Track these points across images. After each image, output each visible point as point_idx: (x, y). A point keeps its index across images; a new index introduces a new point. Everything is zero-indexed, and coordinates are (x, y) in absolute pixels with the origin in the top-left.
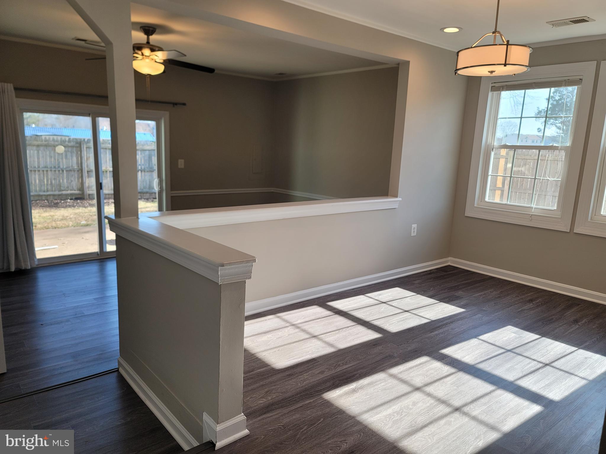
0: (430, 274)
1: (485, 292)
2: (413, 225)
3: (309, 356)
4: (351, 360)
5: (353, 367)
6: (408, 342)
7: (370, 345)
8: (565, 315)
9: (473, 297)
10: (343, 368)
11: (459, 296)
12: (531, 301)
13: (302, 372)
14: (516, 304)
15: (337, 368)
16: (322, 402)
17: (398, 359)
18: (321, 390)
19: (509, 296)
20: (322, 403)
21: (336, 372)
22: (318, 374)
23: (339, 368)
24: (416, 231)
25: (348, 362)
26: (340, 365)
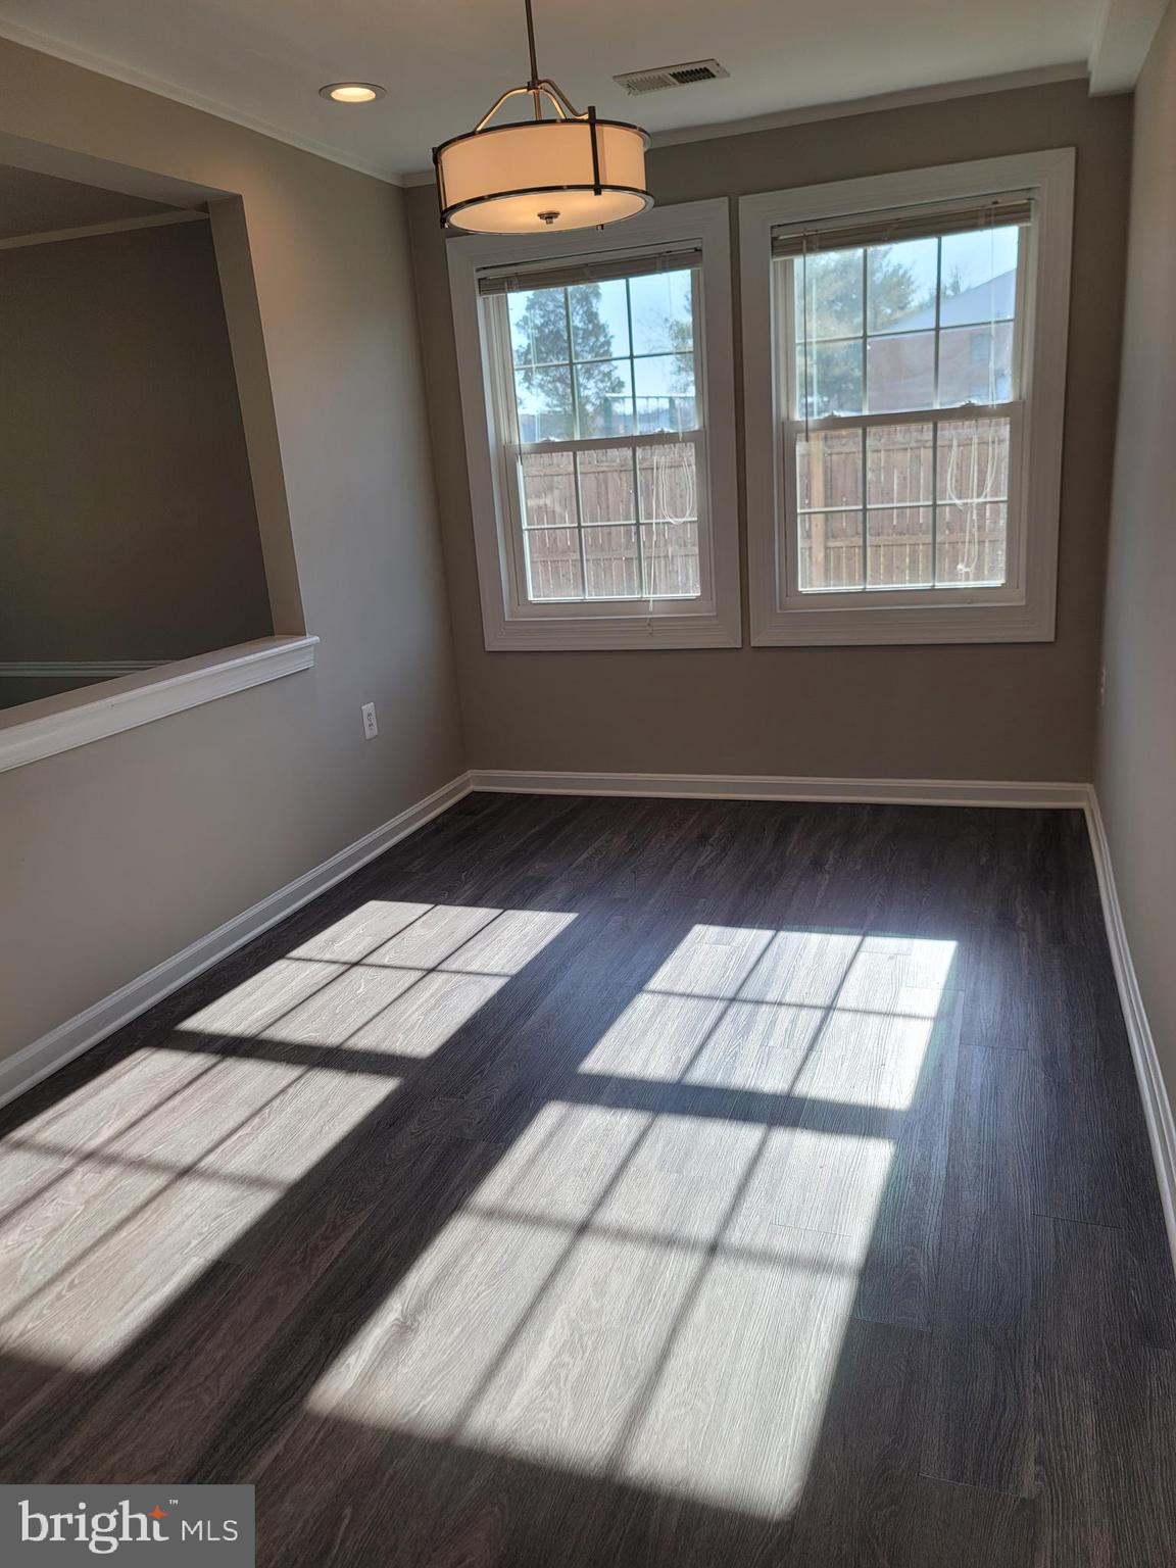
0: (438, 831)
1: (596, 845)
2: (363, 707)
3: (195, 1259)
4: (345, 1212)
5: (364, 1235)
6: (481, 1072)
7: (380, 1128)
8: (787, 854)
9: (575, 869)
10: (335, 1255)
11: (543, 878)
12: (703, 839)
13: (194, 1341)
14: (678, 858)
15: (315, 1265)
16: (318, 1432)
17: (483, 1144)
18: (292, 1384)
19: (653, 840)
20: (319, 1438)
21: (317, 1284)
22: (257, 1319)
23: (318, 1260)
24: (374, 722)
25: (339, 1222)
26: (316, 1247)
